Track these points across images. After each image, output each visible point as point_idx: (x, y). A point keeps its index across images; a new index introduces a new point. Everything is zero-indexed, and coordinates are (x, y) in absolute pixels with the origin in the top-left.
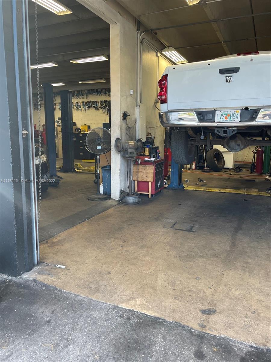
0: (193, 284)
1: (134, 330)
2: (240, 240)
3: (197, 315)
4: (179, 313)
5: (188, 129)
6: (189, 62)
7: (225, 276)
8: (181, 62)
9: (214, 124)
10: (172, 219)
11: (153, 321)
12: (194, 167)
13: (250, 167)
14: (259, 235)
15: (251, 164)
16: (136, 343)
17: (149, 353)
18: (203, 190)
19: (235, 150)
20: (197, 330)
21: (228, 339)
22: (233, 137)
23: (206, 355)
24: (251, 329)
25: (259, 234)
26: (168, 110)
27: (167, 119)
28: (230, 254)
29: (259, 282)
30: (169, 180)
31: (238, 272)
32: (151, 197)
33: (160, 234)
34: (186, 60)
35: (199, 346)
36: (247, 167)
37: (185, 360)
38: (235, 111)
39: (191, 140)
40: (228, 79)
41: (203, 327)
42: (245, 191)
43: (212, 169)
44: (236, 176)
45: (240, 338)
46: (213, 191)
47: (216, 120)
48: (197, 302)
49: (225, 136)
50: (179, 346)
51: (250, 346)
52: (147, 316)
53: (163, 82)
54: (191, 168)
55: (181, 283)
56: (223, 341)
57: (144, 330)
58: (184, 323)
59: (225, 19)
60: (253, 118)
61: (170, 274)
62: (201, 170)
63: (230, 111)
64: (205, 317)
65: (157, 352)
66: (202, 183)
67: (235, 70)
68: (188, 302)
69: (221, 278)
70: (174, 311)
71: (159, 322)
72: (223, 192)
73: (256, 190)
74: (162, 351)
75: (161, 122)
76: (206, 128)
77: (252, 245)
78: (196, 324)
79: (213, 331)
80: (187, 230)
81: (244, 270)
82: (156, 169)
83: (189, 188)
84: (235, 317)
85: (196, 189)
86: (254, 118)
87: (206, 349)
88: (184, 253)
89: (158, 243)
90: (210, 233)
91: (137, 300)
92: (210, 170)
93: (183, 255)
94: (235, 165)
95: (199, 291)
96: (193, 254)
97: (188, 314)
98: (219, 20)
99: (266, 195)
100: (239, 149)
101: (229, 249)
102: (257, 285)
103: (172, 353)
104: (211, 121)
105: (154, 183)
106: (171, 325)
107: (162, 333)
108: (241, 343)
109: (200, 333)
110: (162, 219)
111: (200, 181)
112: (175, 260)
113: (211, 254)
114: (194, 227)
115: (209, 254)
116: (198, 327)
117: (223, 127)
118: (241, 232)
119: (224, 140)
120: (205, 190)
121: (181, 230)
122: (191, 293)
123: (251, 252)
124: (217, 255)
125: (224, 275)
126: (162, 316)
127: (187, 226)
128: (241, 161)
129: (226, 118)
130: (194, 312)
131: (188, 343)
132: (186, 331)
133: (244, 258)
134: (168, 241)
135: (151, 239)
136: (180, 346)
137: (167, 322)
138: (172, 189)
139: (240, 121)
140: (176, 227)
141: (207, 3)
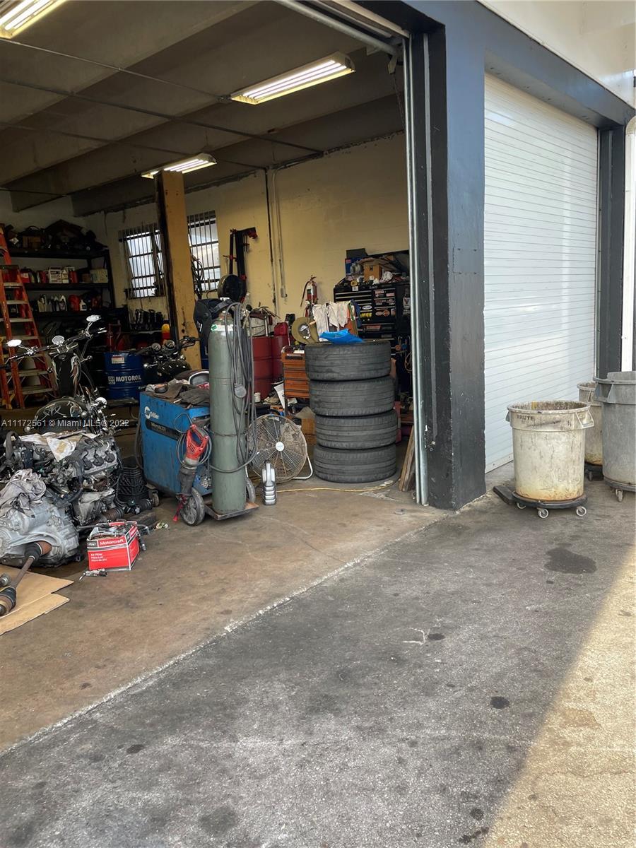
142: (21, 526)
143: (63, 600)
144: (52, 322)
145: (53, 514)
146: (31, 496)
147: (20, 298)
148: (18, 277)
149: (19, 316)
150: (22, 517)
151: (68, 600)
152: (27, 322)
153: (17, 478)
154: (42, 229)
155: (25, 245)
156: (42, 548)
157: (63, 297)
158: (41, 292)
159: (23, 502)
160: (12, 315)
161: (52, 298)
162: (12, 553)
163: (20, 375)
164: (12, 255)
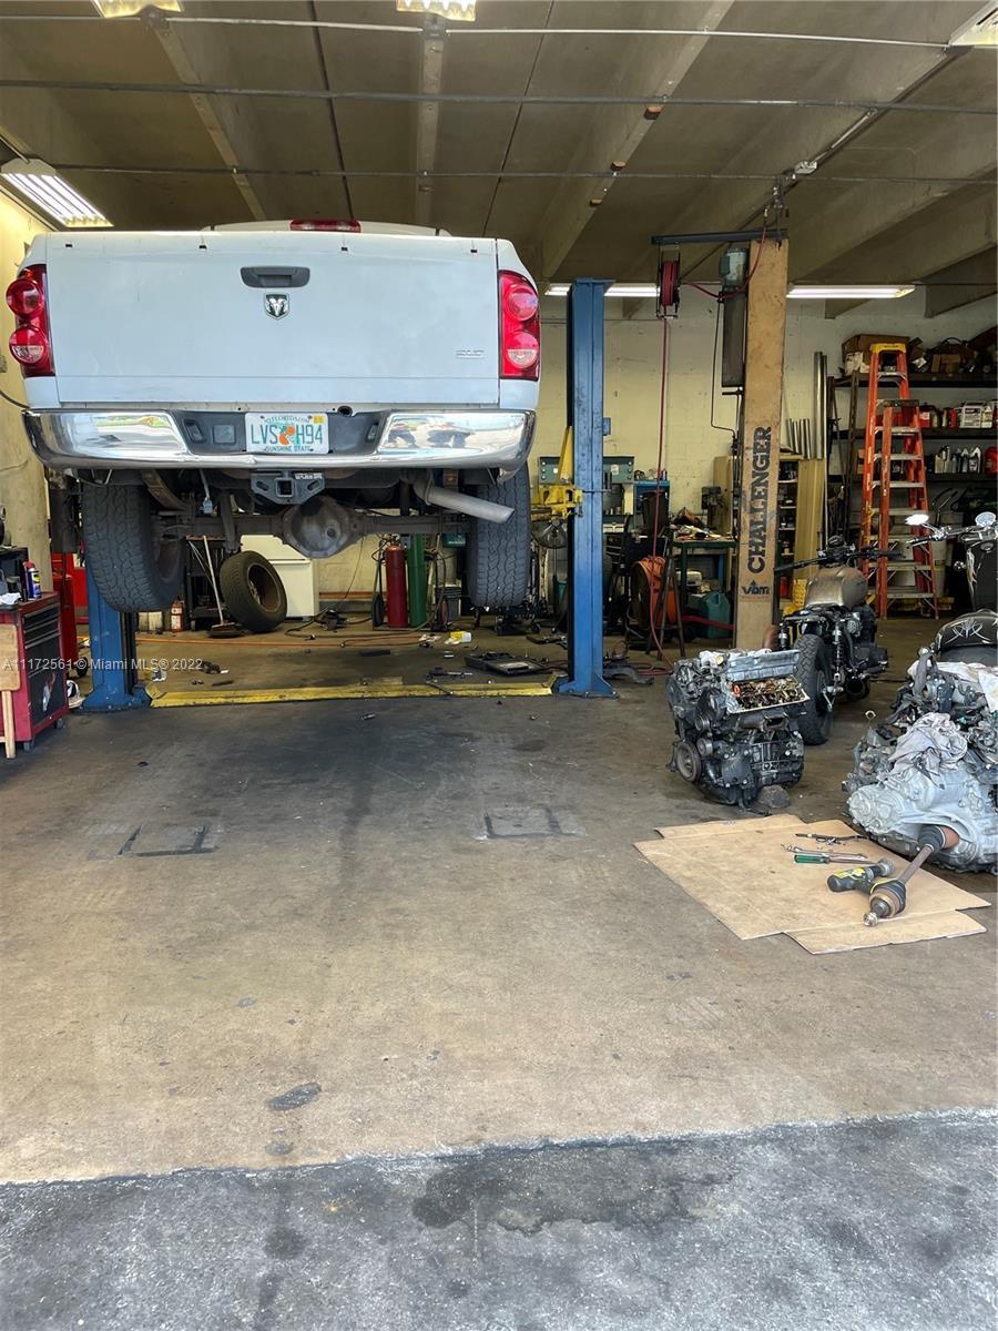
0: (232, 1026)
1: (27, 1251)
2: (370, 847)
3: (260, 1121)
4: (195, 1134)
5: (150, 476)
6: (116, 228)
7: (334, 970)
8: (85, 221)
9: (246, 461)
10: (118, 821)
11: (101, 1196)
12: (176, 622)
13: (368, 608)
14: (421, 819)
15: (370, 600)
16: (44, 1292)
17: (104, 1305)
18: (223, 700)
19: (322, 550)
20: (264, 1170)
21: (369, 1160)
22: (311, 508)
23: (308, 1234)
24: (434, 1108)
25: (421, 815)
26: (62, 403)
27: (59, 438)
28: (341, 897)
29: (436, 959)
30: (84, 679)
31: (374, 947)
32: (16, 753)
33: (76, 884)
34: (104, 218)
35: (281, 1217)
36: (361, 609)
37: (238, 1278)
38: (310, 417)
39: (164, 518)
40: (277, 305)
41: (284, 1150)
42: (363, 688)
43: (245, 626)
44: (329, 641)
45: (404, 1143)
46: (258, 699)
47: (251, 447)
48: (254, 1081)
49: (285, 502)
50: (212, 1244)
51: (437, 1158)
52: (72, 1185)
53: (26, 293)
54: (168, 627)
55: (185, 1036)
56: (354, 1171)
57: (67, 1236)
58: (218, 1161)
59: (236, 91)
60: (369, 444)
61: (142, 1017)
62: (204, 632)
63: (294, 415)
64: (285, 1119)
65: (132, 1292)
66: (216, 679)
67: (294, 277)
68: (220, 1089)
69: (323, 980)
70: (173, 1135)
71: (124, 1191)
72: (293, 701)
73: (397, 682)
74: (151, 1280)
75: (36, 450)
76: (215, 474)
77: (404, 854)
78: (260, 1151)
79: (317, 1154)
80: (183, 849)
81: (388, 936)
82: (26, 637)
83: (171, 700)
84: (379, 1087)
85: (198, 702)
86: (372, 441)
87: (305, 1217)
88: (184, 931)
89: (76, 917)
90: (268, 842)
91: (21, 1142)
92: (238, 628)
93: (183, 937)
94: (321, 605)
95: (254, 1042)
96: (217, 926)
97: (227, 1129)
98: (217, 91)
99: (428, 694)
100: (334, 548)
101: (337, 882)
102: (433, 972)
103: (187, 1276)
104: (233, 448)
105: (25, 696)
106: (172, 1186)
107: (141, 1221)
108: (408, 1160)
109: (276, 1175)
110: (80, 828)
111: (208, 672)
112: (153, 964)
113: (280, 912)
114: (209, 834)
115: (275, 912)
116: (268, 1158)
117: (278, 471)
118: (367, 819)
119: (282, 516)
120: (230, 700)
121: (160, 854)
122: (228, 1056)
123: (405, 876)
124: (299, 912)
125: (332, 968)
126: (131, 1168)
127: (184, 836)
128: (338, 590)
129: (284, 441)
130: (246, 1116)
131: (238, 1220)
132: (226, 1185)
133: (387, 900)
134: (113, 902)
135: (44, 910)
136: (214, 1240)
137: (155, 1179)
138: (102, 710)
139: (330, 452)
140: (136, 847)
141: (168, 19)
142: (922, 797)
143: (977, 928)
144: (951, 489)
145: (971, 790)
146: (944, 755)
147: (912, 450)
148: (915, 417)
149: (904, 478)
150: (926, 784)
151: (983, 929)
152: (913, 489)
153: (925, 723)
154: (964, 342)
155: (935, 369)
156: (947, 838)
157: (977, 451)
158: (943, 442)
159: (931, 761)
160: (895, 477)
161: (959, 451)
162: (901, 832)
163: (889, 569)
164: (912, 384)
